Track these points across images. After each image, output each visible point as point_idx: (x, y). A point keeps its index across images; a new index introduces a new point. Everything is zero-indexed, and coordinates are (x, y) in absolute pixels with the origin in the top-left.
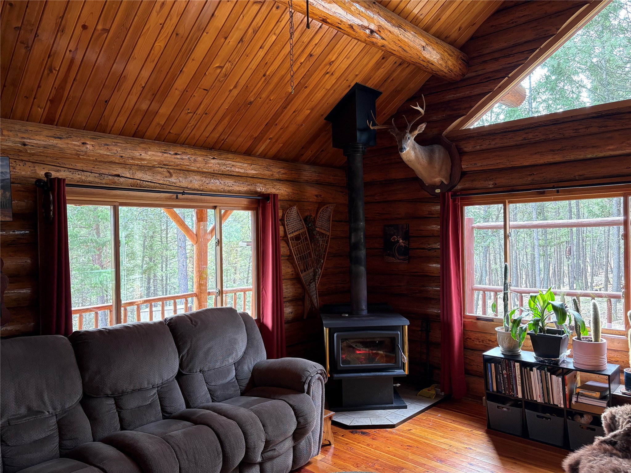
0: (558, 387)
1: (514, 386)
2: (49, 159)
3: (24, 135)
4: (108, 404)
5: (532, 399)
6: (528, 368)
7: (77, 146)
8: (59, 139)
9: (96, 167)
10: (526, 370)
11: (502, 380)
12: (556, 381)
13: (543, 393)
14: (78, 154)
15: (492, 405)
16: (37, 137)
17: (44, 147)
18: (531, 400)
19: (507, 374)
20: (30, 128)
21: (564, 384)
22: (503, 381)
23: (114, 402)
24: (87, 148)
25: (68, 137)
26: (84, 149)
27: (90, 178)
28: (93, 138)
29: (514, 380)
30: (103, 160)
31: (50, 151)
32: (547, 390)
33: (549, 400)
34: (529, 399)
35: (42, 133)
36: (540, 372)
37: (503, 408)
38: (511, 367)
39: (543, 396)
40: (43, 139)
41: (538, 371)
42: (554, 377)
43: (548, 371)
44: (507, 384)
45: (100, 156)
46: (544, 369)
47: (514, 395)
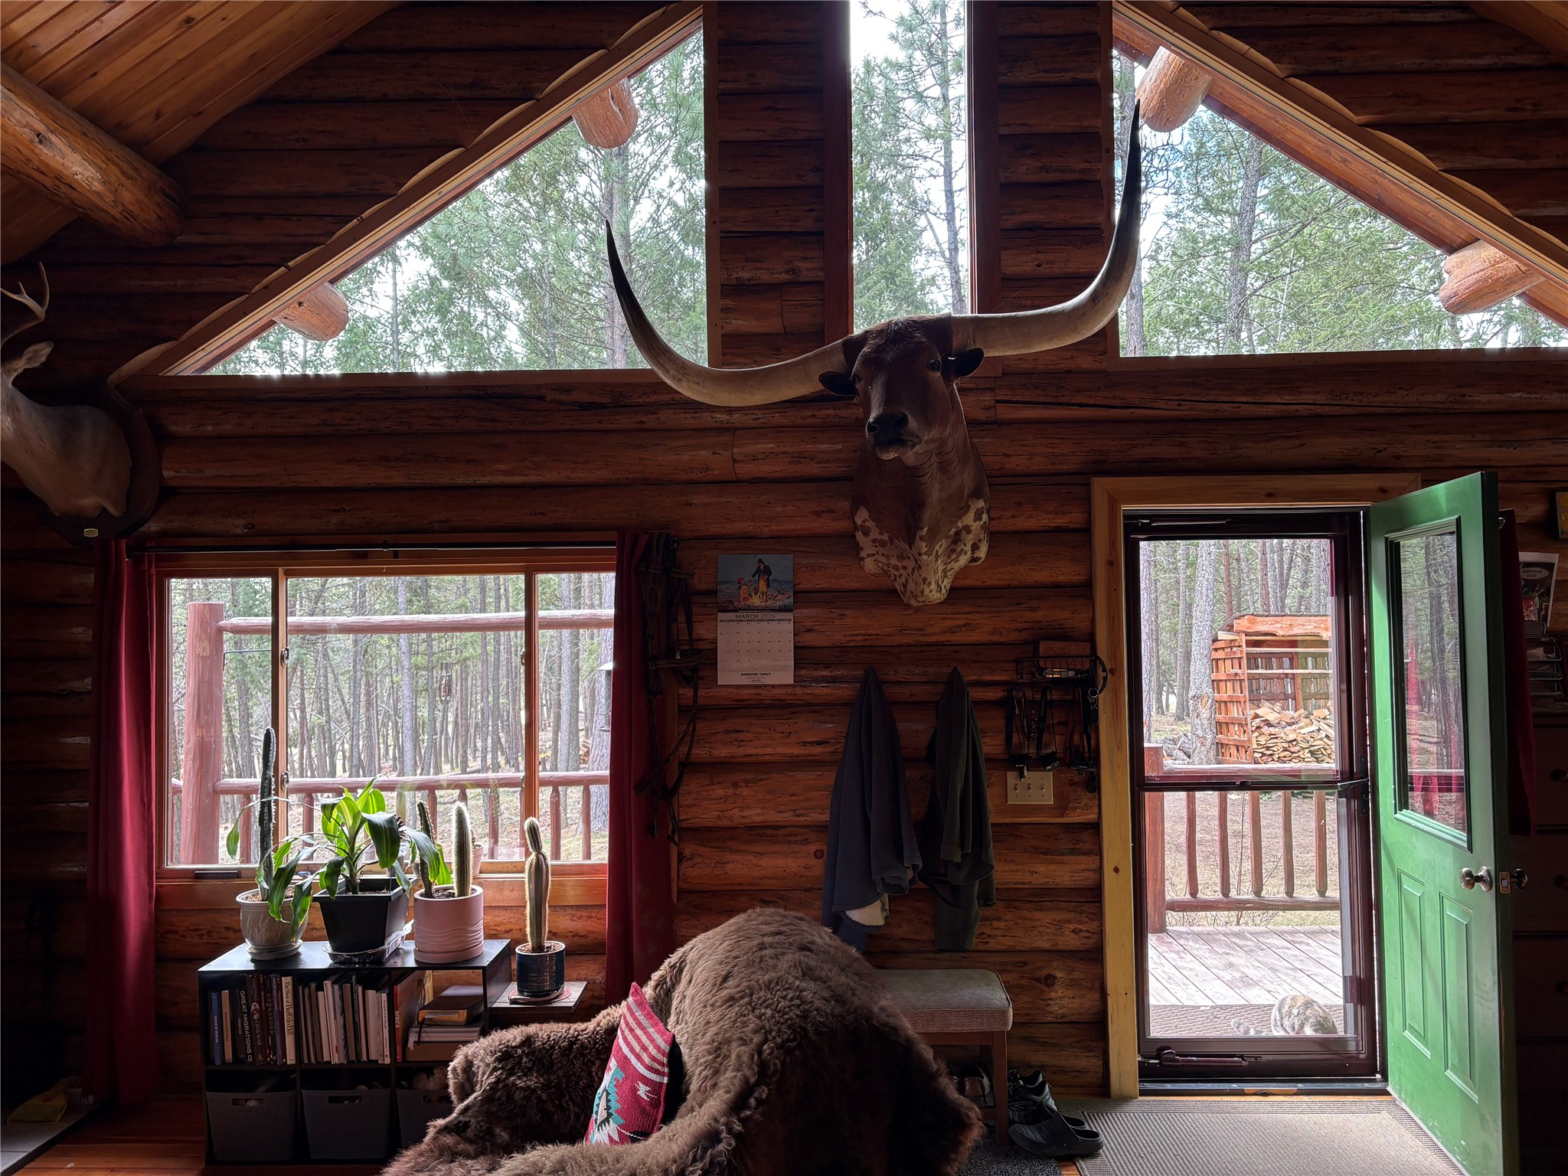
0: (380, 1015)
1: (278, 1038)
5: (319, 1060)
6: (313, 986)
10: (307, 990)
11: (247, 1028)
12: (376, 1001)
13: (346, 1037)
15: (218, 1101)
18: (318, 1063)
19: (260, 1011)
21: (392, 1007)
22: (250, 1030)
29: (277, 1023)
32: (353, 1030)
33: (358, 1053)
34: (313, 1061)
36: (341, 988)
37: (247, 1100)
38: (271, 990)
39: (346, 1045)
41: (336, 987)
42: (371, 993)
43: (359, 982)
44: (258, 1036)
46: (349, 981)
47: (275, 1062)
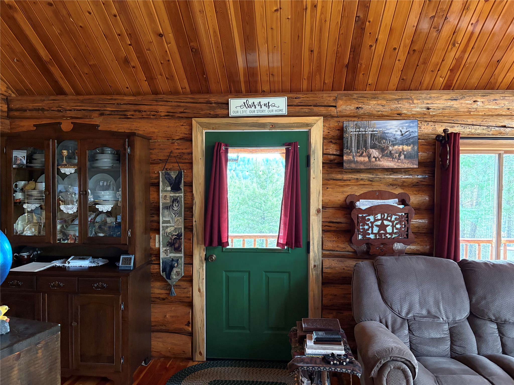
2: (446, 118)
3: (429, 102)
4: (491, 327)
7: (469, 105)
8: (455, 101)
9: (484, 121)
14: (469, 111)
16: (438, 102)
17: (443, 109)
20: (433, 95)
23: (496, 327)
24: (478, 105)
25: (463, 98)
26: (475, 106)
27: (479, 130)
28: (483, 96)
30: (490, 113)
31: (447, 111)
35: (442, 97)
40: (442, 102)
45: (489, 110)
